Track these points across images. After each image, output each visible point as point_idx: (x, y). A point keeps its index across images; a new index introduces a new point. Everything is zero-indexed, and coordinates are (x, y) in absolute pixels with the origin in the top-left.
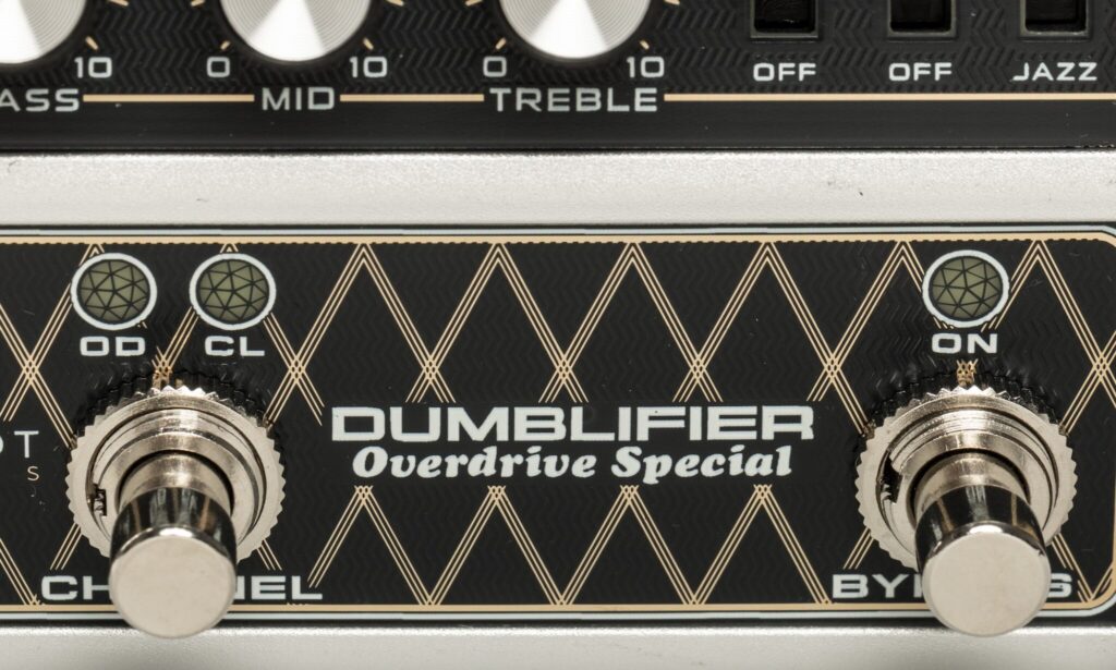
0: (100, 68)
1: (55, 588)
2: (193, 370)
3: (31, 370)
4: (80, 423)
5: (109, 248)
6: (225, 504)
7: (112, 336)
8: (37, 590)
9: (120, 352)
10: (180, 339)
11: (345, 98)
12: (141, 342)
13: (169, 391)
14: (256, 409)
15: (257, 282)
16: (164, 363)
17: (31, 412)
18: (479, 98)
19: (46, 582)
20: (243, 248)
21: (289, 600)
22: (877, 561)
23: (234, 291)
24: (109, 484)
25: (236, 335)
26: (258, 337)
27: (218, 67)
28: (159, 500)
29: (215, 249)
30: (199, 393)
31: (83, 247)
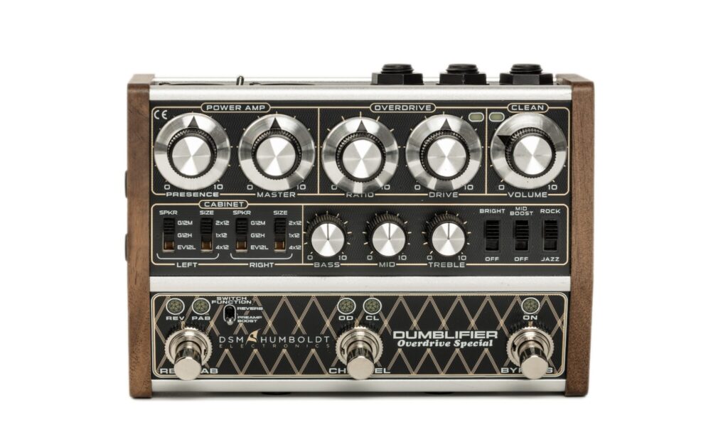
0: (344, 258)
1: (332, 371)
2: (363, 323)
3: (328, 323)
4: (339, 334)
5: (346, 297)
6: (370, 350)
7: (346, 316)
8: (328, 371)
9: (348, 319)
10: (360, 317)
11: (397, 264)
12: (352, 317)
13: (358, 328)
14: (377, 331)
15: (378, 304)
16: (357, 322)
17: (328, 332)
18: (426, 264)
19: (330, 369)
20: (375, 297)
21: (383, 373)
22: (511, 365)
23: (373, 306)
24: (345, 348)
25: (373, 316)
26: (378, 316)
27: (370, 258)
28: (357, 351)
29: (369, 297)
30: (365, 328)
31: (340, 296)
